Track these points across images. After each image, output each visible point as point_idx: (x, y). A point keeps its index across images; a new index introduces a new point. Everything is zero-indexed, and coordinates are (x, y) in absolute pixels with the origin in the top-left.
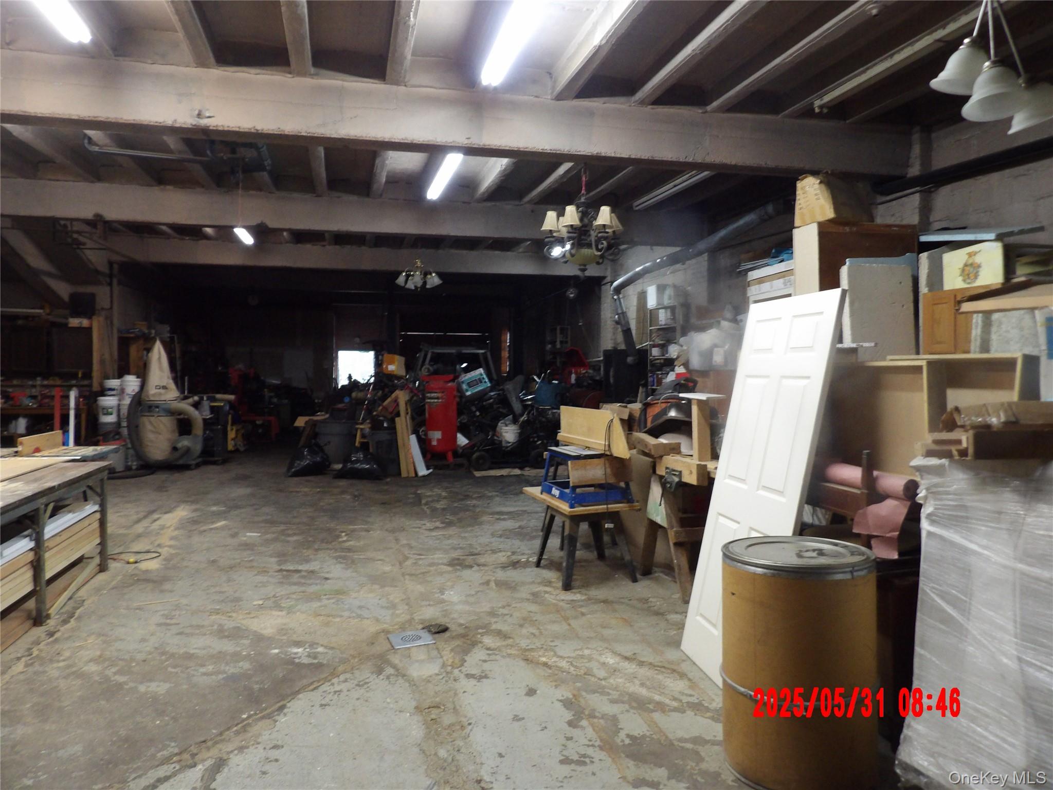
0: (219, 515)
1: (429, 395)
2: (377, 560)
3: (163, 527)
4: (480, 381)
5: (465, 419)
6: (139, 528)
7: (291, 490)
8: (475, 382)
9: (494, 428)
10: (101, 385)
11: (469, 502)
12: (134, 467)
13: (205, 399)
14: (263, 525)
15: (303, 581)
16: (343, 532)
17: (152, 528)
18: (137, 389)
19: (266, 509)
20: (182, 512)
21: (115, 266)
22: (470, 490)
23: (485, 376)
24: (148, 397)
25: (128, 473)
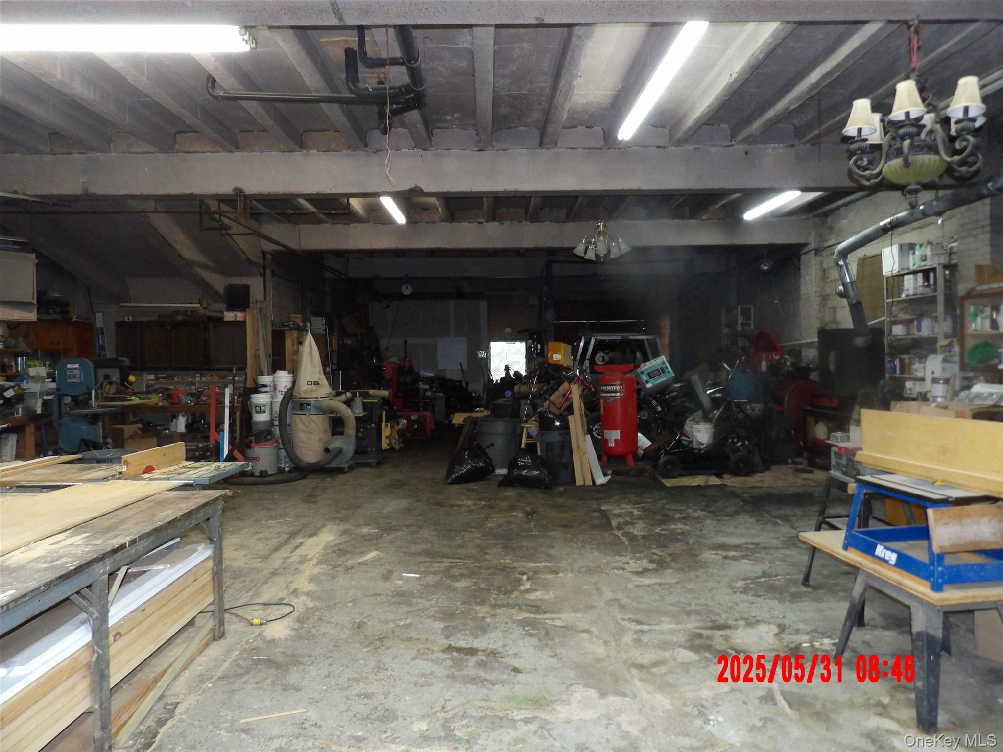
0: (371, 542)
1: (604, 388)
2: (581, 632)
3: (303, 560)
4: (663, 370)
5: (644, 415)
6: (277, 561)
7: (451, 503)
8: (656, 373)
9: (681, 425)
10: (255, 381)
11: (673, 526)
12: (287, 469)
13: (358, 395)
14: (422, 559)
15: (482, 674)
16: (523, 574)
17: (292, 559)
18: (289, 385)
19: (425, 533)
20: (328, 536)
21: (269, 257)
22: (666, 507)
23: (667, 364)
24: (299, 394)
25: (279, 477)
